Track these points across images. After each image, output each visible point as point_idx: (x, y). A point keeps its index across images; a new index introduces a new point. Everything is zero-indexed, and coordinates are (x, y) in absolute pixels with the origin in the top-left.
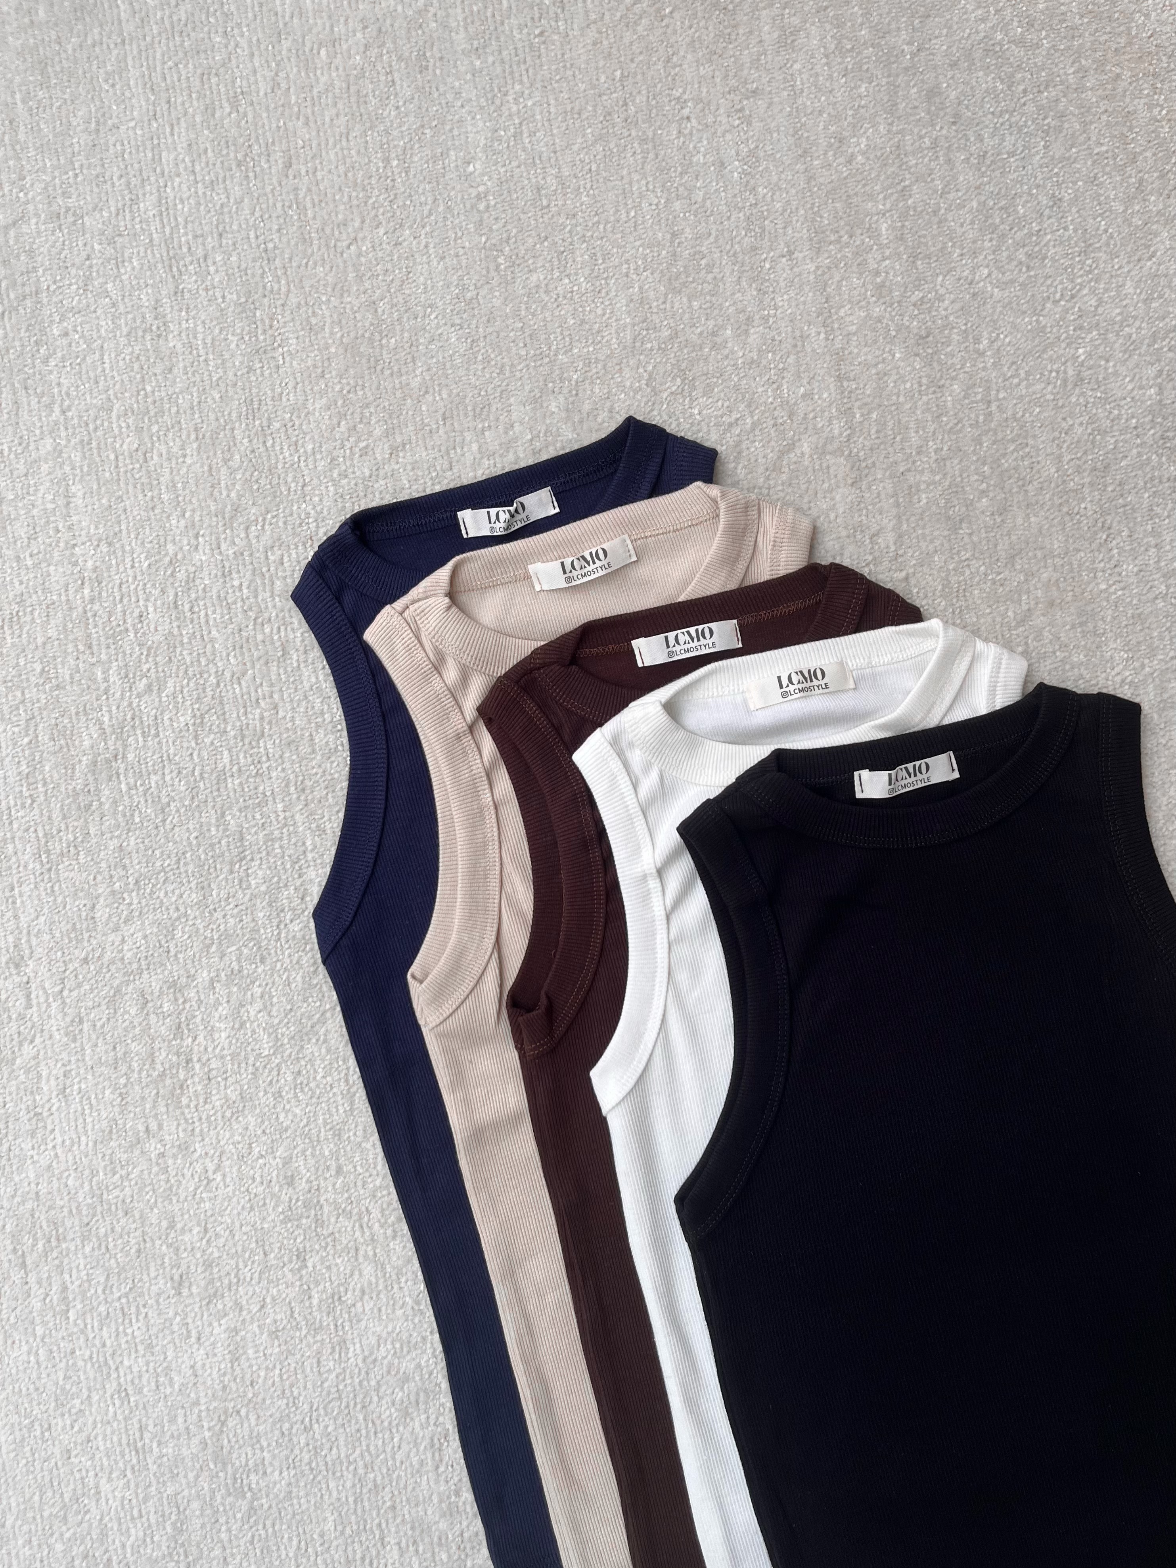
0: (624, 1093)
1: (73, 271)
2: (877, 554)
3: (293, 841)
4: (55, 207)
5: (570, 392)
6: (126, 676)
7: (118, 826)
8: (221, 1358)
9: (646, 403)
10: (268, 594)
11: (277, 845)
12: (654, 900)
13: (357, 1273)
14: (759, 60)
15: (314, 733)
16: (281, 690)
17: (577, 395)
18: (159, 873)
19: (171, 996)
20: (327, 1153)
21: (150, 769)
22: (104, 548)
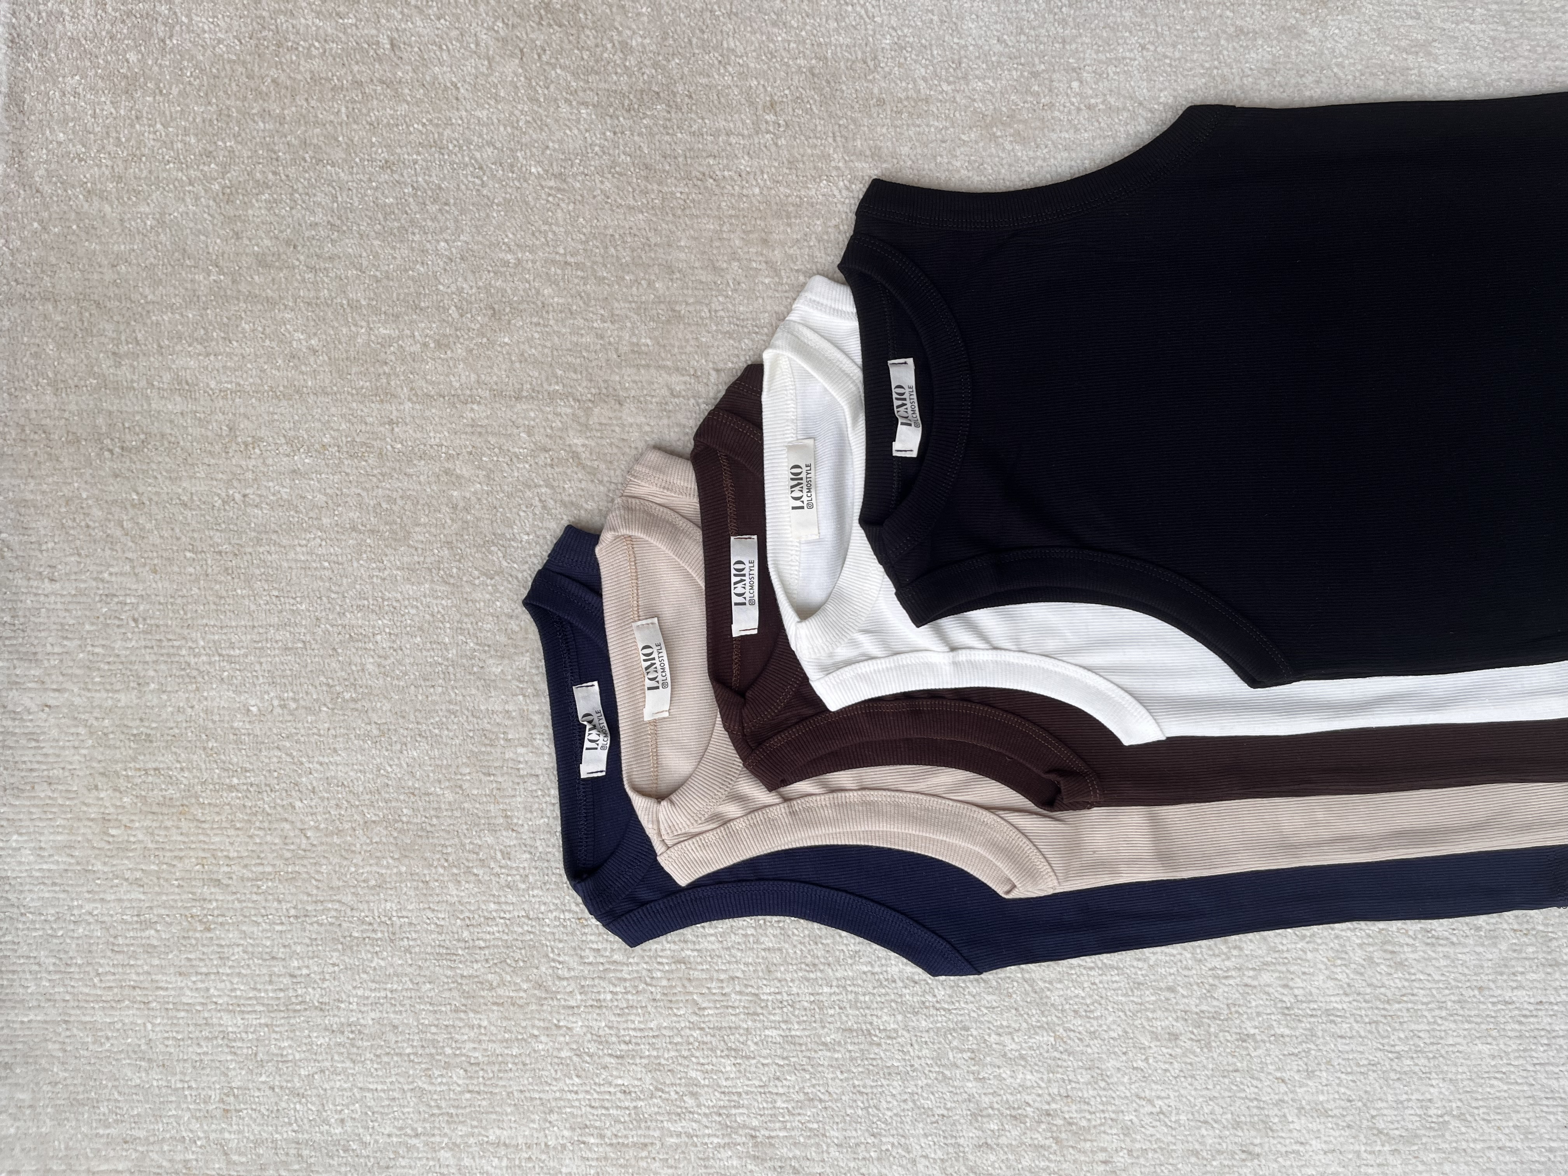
0: (1150, 718)
1: (284, 1105)
2: (690, 394)
3: (860, 982)
4: (218, 1113)
5: (485, 652)
6: (679, 1115)
7: (818, 1145)
8: (1323, 1126)
9: (509, 582)
10: (625, 968)
11: (862, 998)
12: (977, 658)
13: (1267, 989)
14: (200, 419)
15: (763, 946)
16: (717, 971)
17: (489, 646)
18: (868, 1113)
19: (985, 1120)
20: (1153, 998)
21: (770, 1105)
22: (554, 1117)
